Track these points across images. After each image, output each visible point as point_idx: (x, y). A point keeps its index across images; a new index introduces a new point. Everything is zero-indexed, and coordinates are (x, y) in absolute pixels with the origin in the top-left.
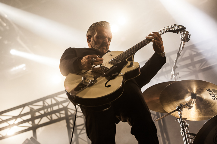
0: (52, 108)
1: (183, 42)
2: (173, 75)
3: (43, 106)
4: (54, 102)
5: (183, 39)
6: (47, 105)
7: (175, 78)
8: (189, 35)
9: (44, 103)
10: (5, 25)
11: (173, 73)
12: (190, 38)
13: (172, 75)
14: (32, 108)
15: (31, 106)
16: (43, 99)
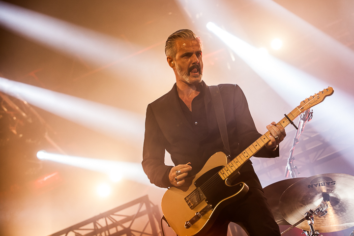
0: (107, 232)
1: (302, 121)
2: (290, 171)
3: (95, 229)
4: (110, 222)
5: (302, 117)
6: (99, 227)
7: (292, 174)
8: (311, 111)
9: (95, 225)
10: (24, 115)
11: (289, 168)
12: (312, 115)
13: (288, 170)
14: (78, 234)
15: (77, 231)
16: (94, 220)
